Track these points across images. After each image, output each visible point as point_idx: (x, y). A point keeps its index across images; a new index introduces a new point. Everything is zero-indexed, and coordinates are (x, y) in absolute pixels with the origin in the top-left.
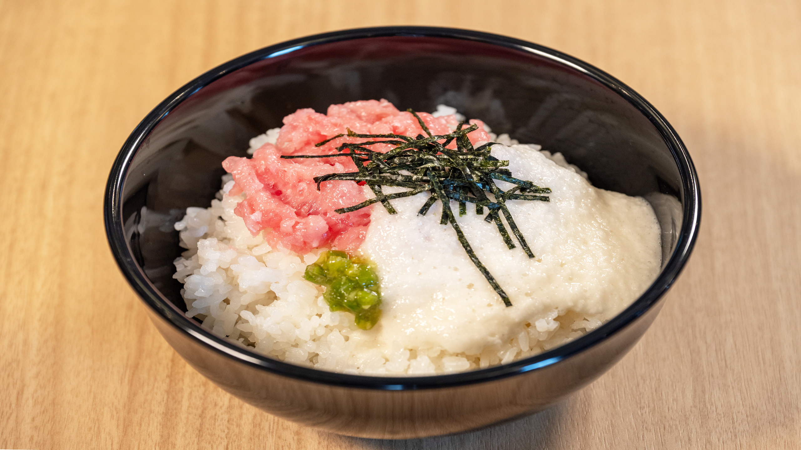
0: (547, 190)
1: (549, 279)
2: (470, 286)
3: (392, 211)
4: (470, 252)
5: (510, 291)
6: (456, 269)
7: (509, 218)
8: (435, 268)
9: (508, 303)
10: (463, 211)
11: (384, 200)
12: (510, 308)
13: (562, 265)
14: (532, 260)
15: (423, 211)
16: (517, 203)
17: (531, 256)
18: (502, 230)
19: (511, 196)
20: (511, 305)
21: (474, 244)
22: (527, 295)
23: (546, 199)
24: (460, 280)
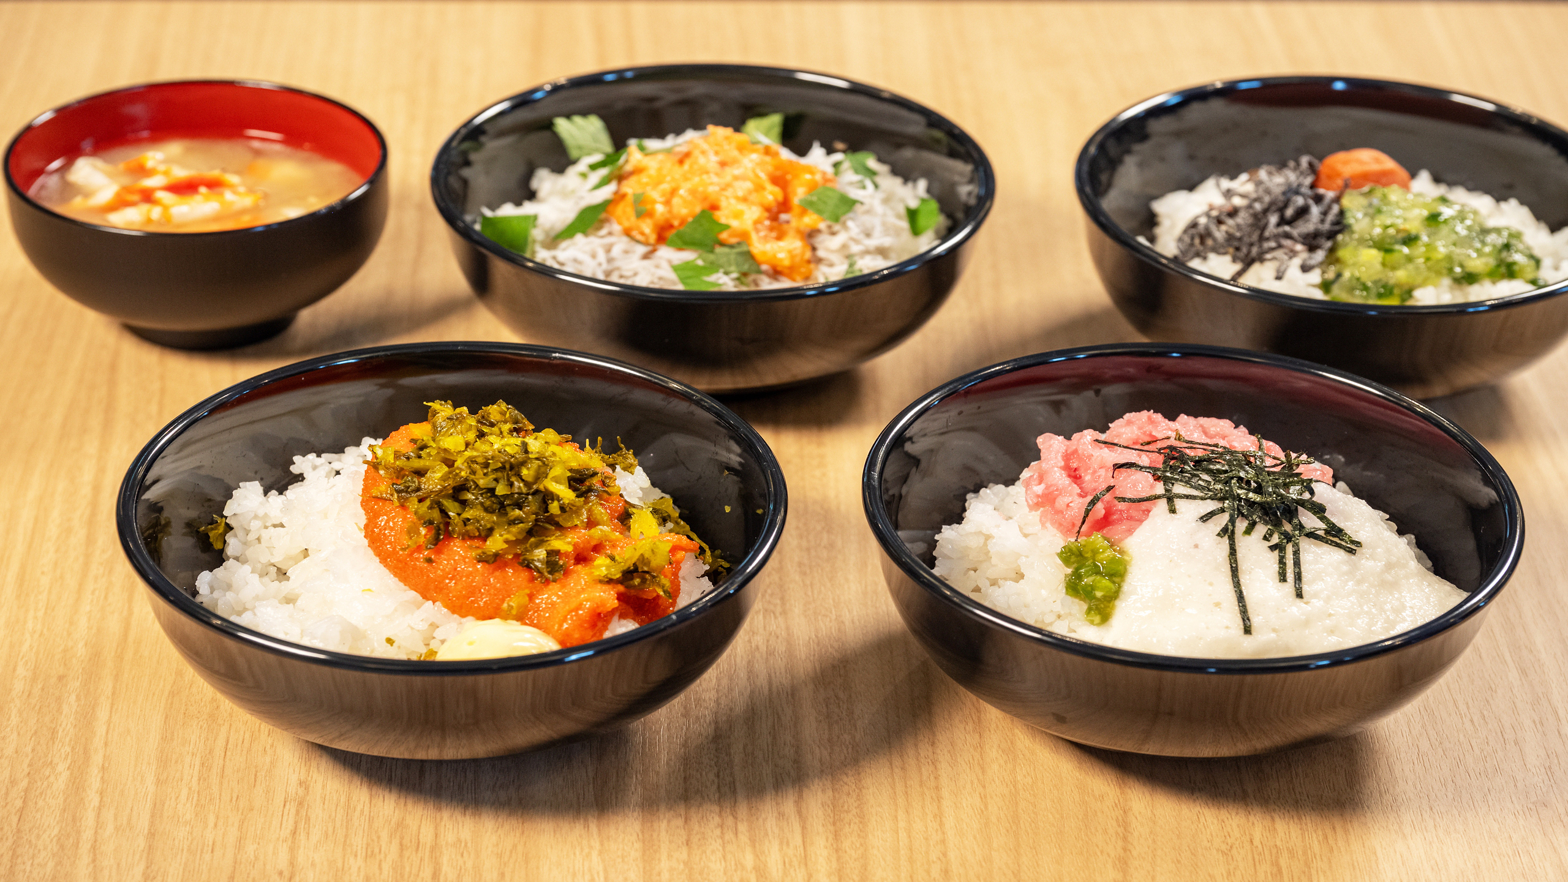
0: (1358, 544)
1: (1307, 623)
2: (1217, 605)
3: (1173, 511)
4: (1235, 571)
5: (1256, 621)
6: (1211, 584)
7: (1296, 553)
8: (1189, 576)
9: (1247, 630)
10: (1248, 531)
11: (1170, 499)
12: (1248, 636)
13: (1330, 615)
14: (1298, 600)
15: (1206, 518)
16: (1314, 544)
17: (1299, 595)
18: (1282, 562)
19: (1311, 535)
20: (1251, 634)
21: (1243, 566)
22: (1274, 630)
23: (1351, 551)
24: (1210, 595)
